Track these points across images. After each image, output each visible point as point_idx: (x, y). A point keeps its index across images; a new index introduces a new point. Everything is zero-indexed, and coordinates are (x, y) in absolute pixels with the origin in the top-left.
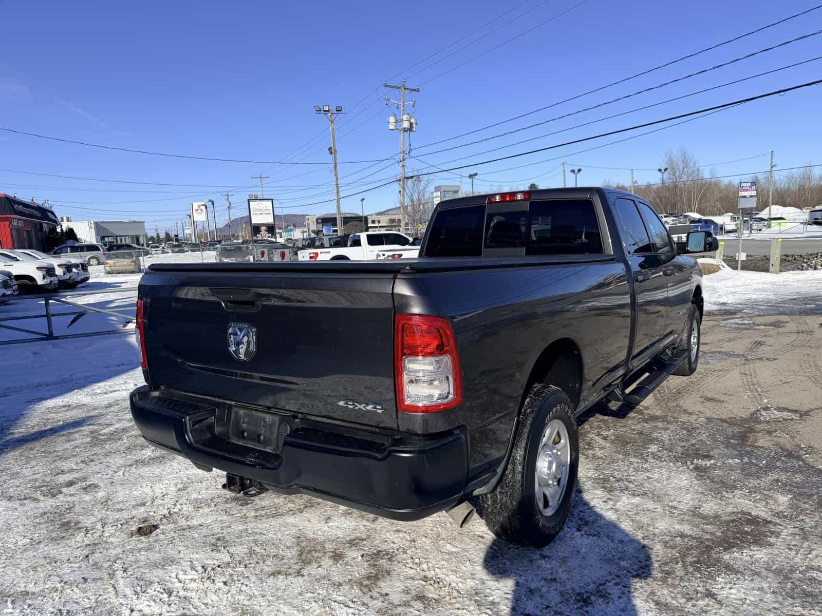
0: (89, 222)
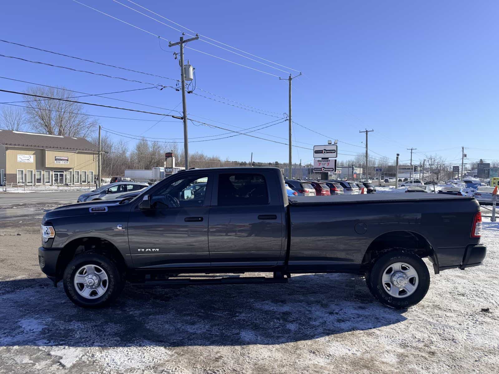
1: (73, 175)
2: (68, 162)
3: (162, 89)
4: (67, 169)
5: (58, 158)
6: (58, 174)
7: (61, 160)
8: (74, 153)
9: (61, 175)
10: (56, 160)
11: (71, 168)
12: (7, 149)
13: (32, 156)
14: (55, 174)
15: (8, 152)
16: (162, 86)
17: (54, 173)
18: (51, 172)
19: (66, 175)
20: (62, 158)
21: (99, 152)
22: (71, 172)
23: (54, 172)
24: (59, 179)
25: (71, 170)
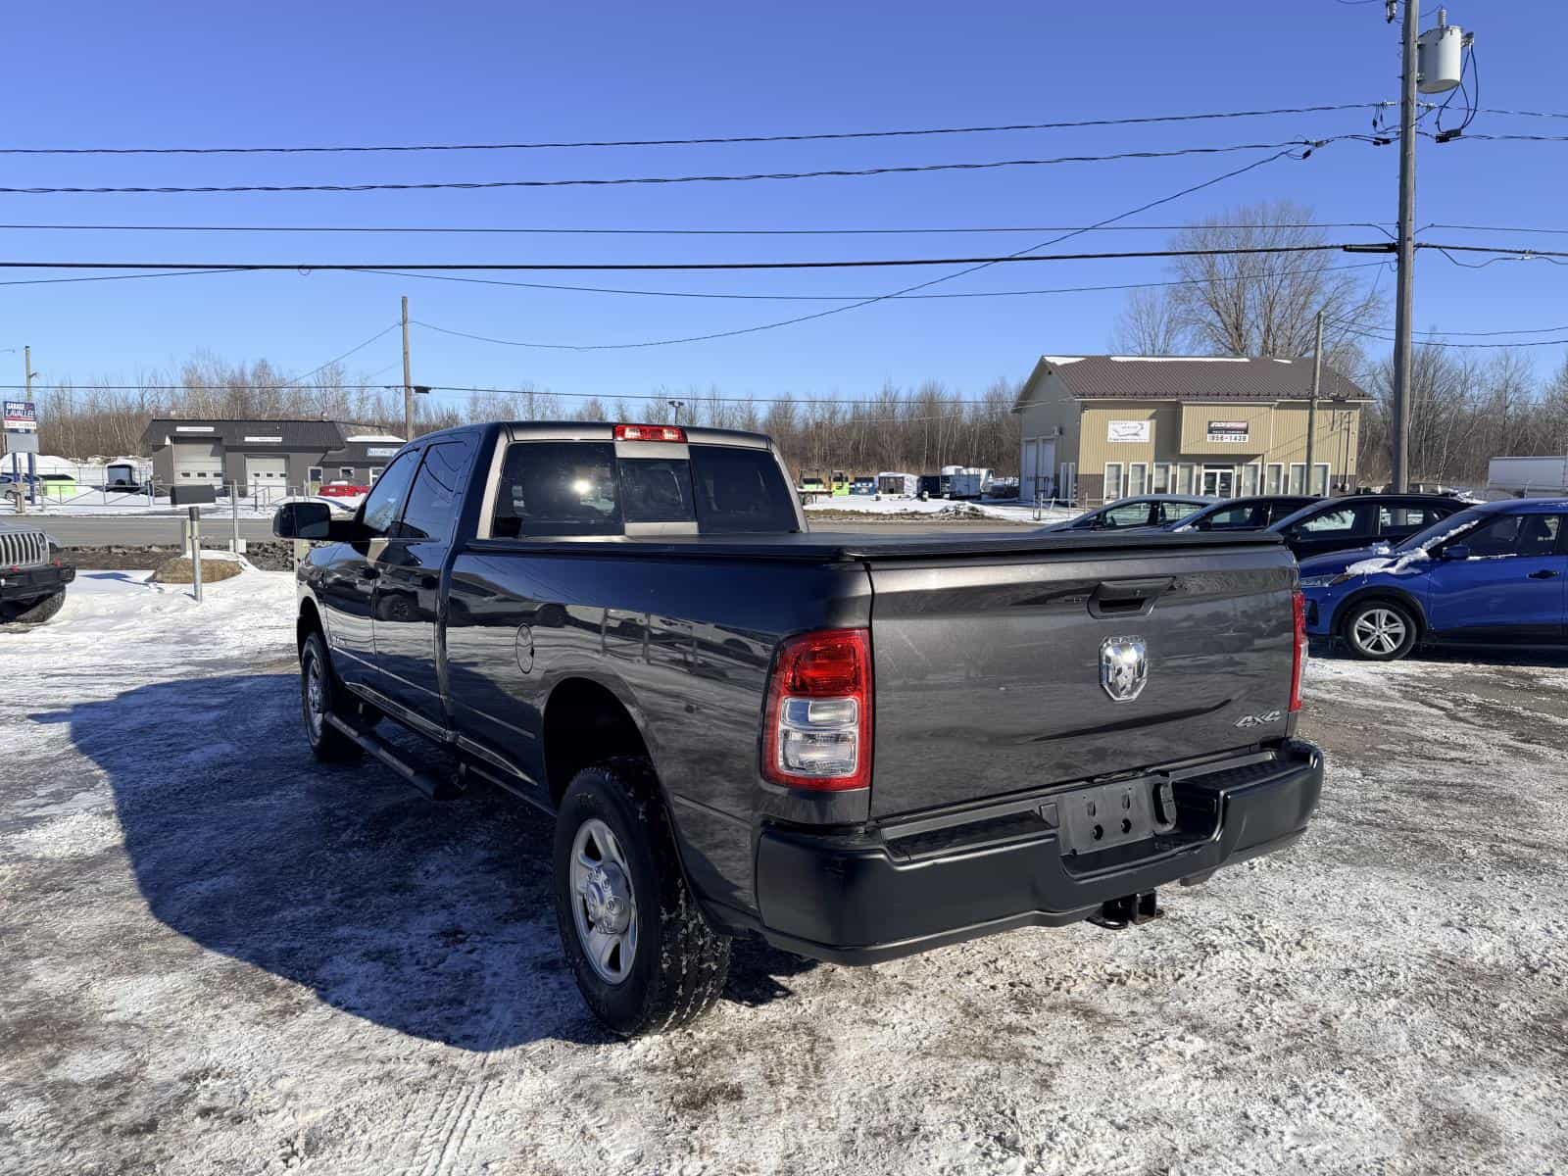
1: (1262, 477)
2: (1247, 436)
3: (1307, 154)
4: (1243, 459)
5: (1219, 425)
6: (1215, 475)
7: (1227, 430)
8: (1268, 409)
9: (1226, 478)
10: (1211, 431)
11: (1256, 456)
12: (1085, 406)
13: (1147, 424)
14: (1207, 474)
15: (1087, 416)
16: (1307, 143)
17: (1204, 471)
18: (1195, 468)
19: (1239, 477)
20: (1229, 425)
21: (1312, 399)
22: (1256, 467)
23: (1206, 467)
24: (1217, 488)
25: (1257, 462)
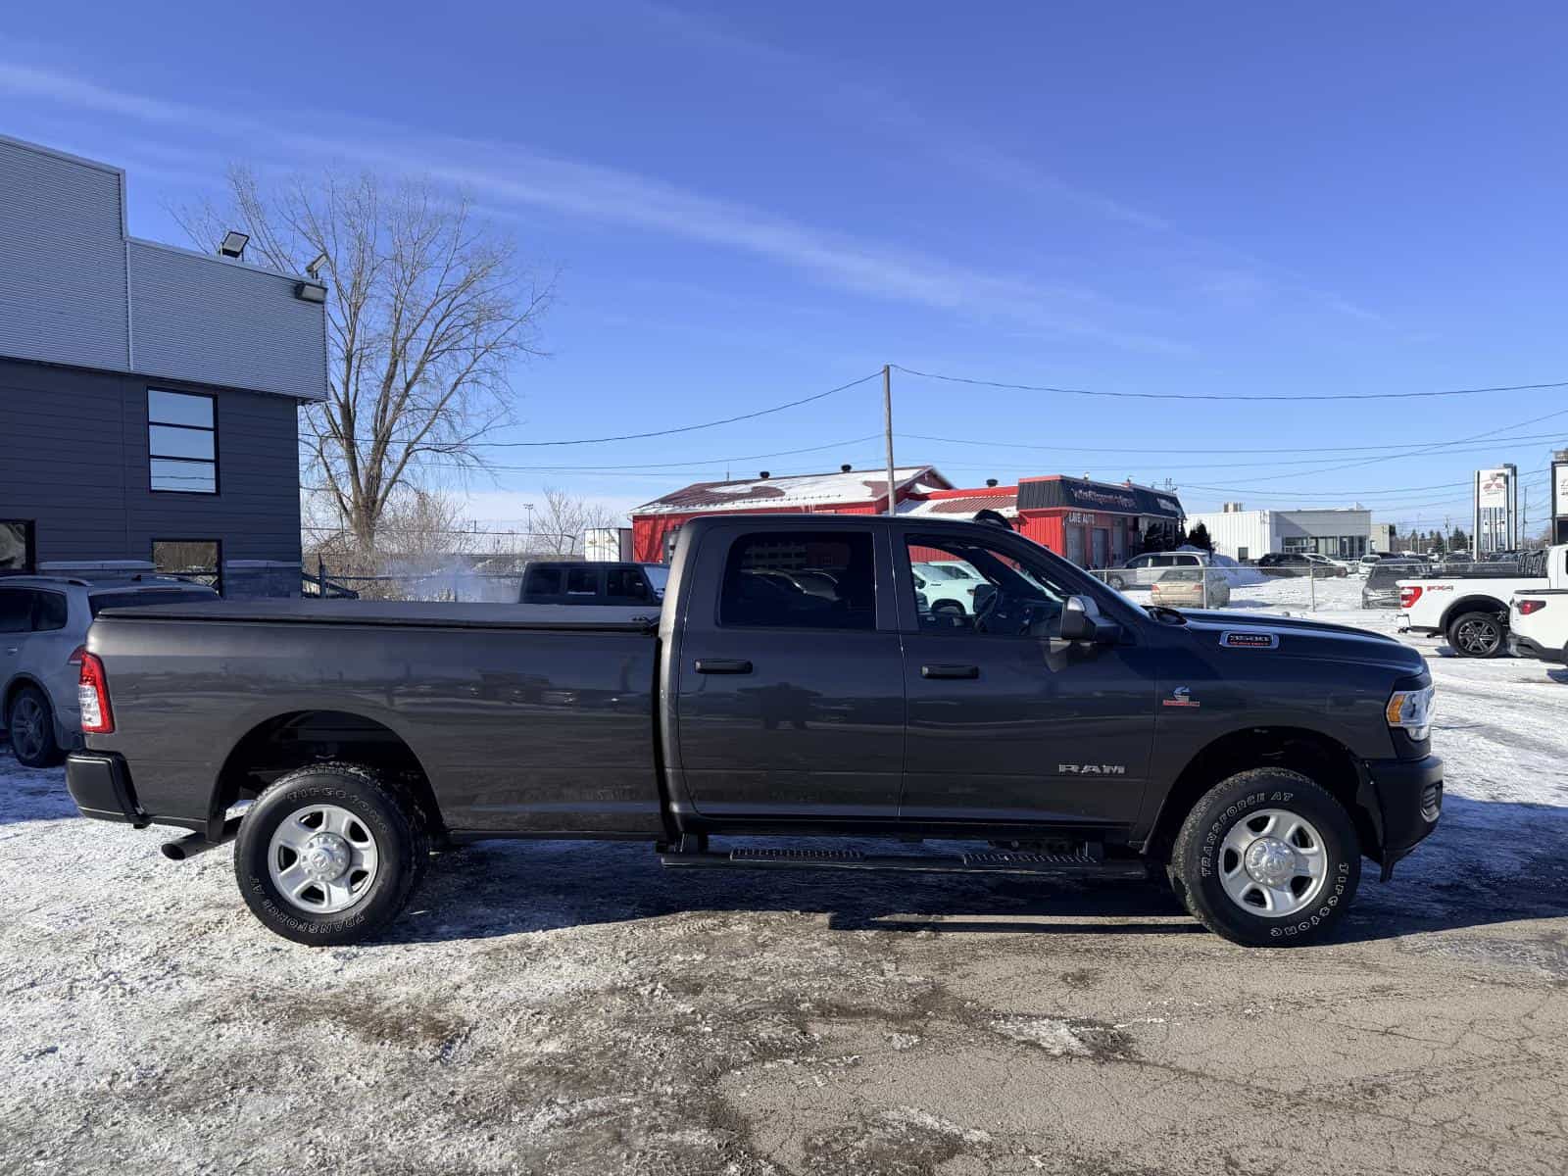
0: (1262, 511)
